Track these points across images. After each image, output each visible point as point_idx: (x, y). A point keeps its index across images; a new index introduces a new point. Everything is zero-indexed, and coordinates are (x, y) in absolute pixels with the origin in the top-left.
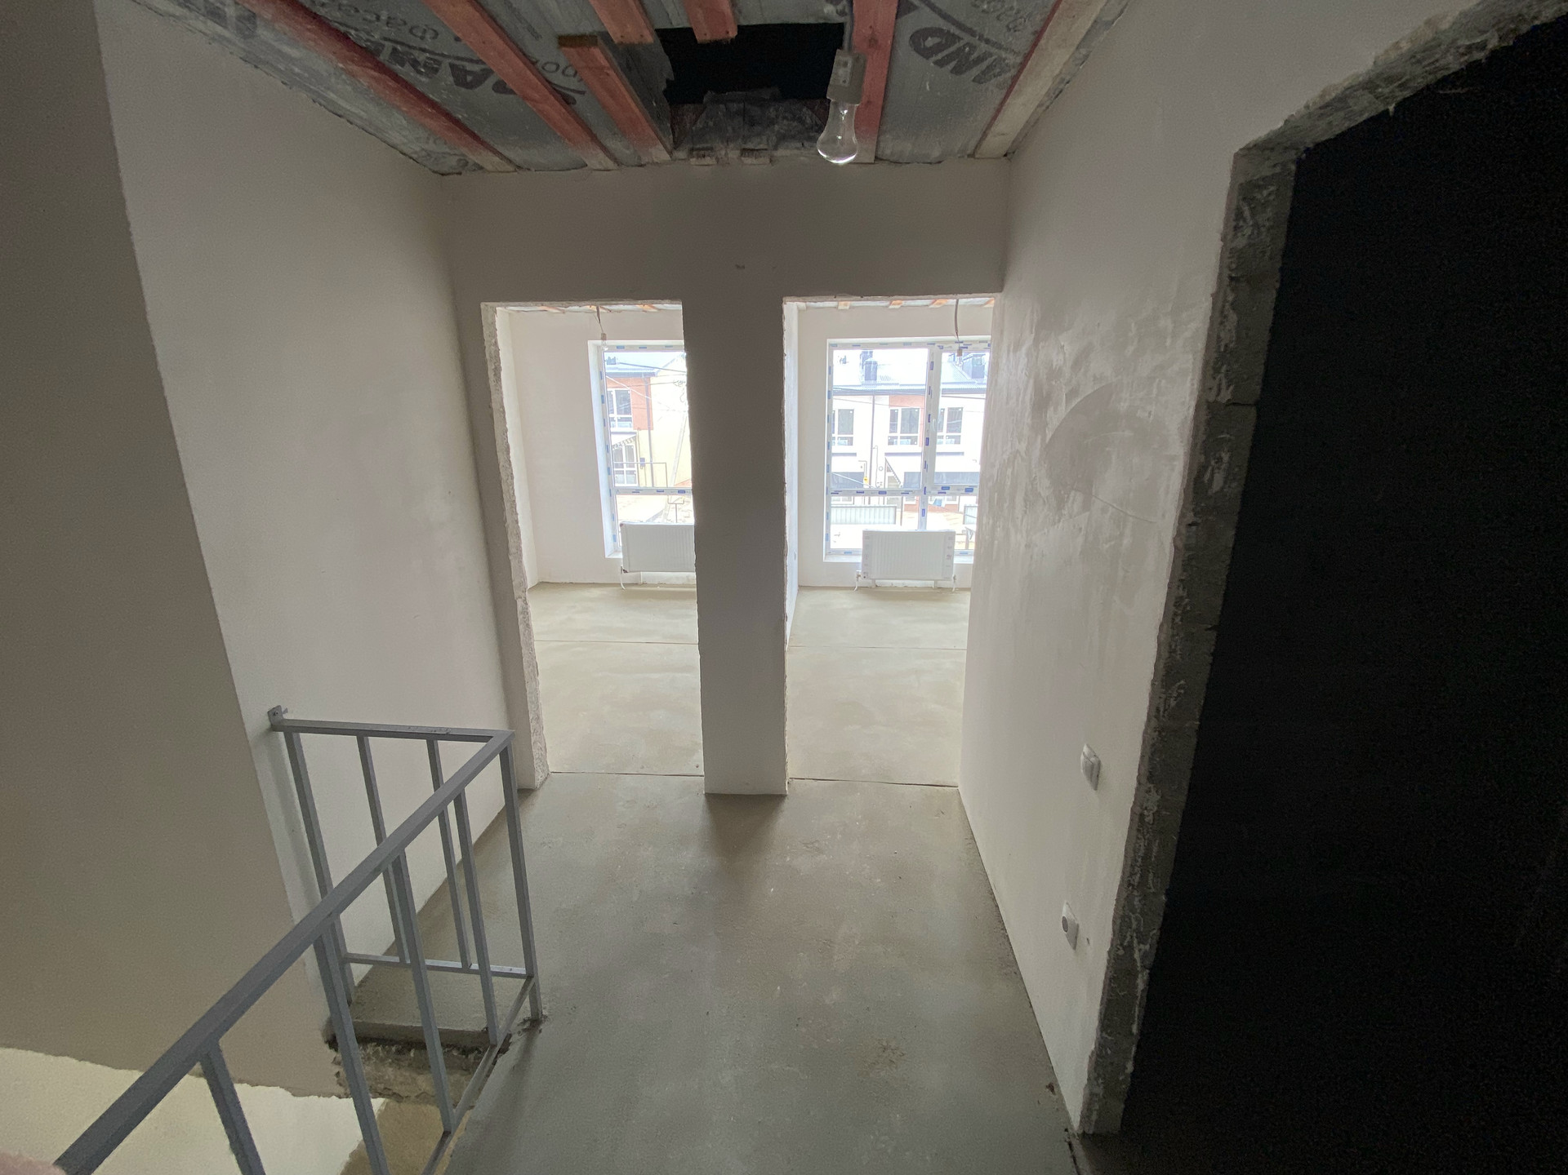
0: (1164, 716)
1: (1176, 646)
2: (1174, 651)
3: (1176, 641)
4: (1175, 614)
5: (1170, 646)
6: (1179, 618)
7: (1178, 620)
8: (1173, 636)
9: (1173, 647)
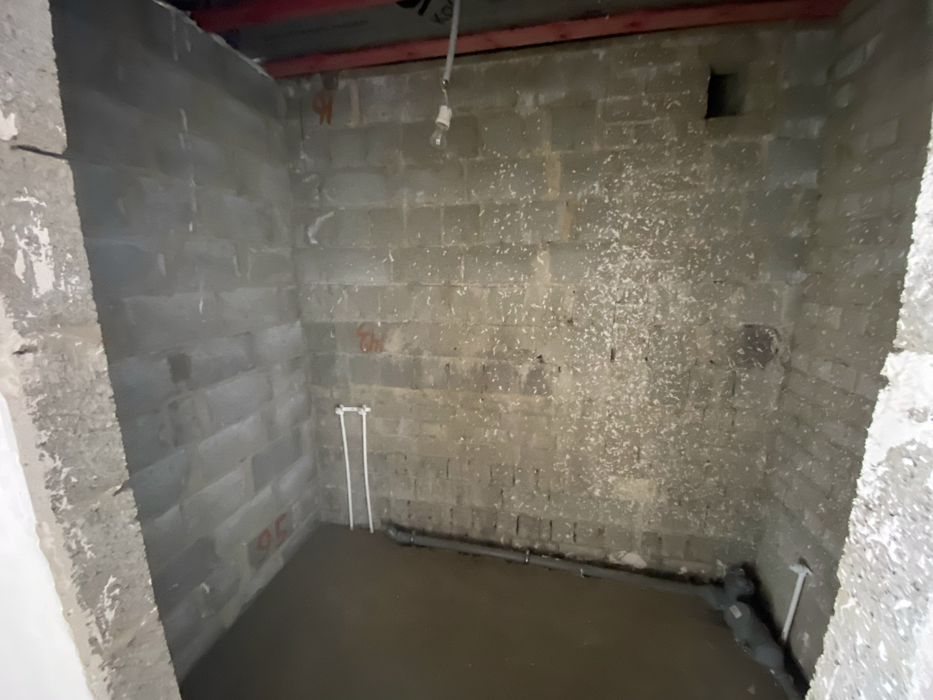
0: (105, 642)
1: (78, 543)
2: (80, 551)
3: (75, 535)
4: (56, 499)
5: (69, 549)
6: (65, 500)
7: (64, 505)
8: (67, 531)
9: (74, 546)
